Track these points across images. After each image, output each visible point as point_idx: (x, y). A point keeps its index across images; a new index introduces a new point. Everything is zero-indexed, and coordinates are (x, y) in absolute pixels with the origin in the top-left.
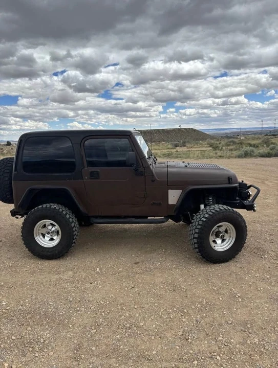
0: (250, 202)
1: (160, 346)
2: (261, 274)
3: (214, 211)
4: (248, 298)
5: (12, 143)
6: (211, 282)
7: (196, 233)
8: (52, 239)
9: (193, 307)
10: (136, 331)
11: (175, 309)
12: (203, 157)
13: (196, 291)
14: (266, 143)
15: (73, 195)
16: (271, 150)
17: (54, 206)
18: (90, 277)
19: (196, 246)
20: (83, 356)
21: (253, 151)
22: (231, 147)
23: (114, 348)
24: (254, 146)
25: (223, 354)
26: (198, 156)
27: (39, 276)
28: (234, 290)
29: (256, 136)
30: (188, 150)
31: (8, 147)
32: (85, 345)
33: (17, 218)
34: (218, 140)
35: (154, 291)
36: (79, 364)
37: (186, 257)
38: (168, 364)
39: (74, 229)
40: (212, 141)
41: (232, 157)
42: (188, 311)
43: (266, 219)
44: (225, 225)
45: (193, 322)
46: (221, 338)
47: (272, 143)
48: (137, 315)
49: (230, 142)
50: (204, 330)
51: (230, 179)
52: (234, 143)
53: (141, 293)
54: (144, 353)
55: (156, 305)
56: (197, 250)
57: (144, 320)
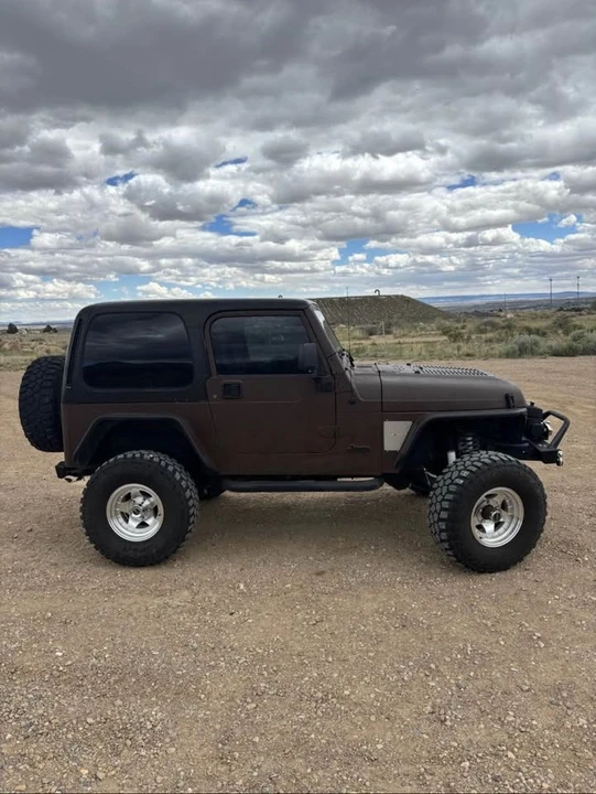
0: (549, 446)
1: (389, 733)
2: (580, 594)
3: (479, 464)
4: (558, 641)
5: (18, 328)
6: (479, 611)
7: (443, 509)
8: (143, 525)
9: (448, 659)
10: (338, 706)
11: (411, 664)
12: (432, 356)
13: (449, 628)
14: (561, 326)
15: (189, 432)
16: (575, 340)
17: (149, 455)
18: (227, 601)
19: (444, 536)
20: (237, 755)
21: (536, 343)
22: (490, 335)
23: (298, 740)
24: (538, 332)
25: (519, 749)
26: (420, 354)
27: (122, 601)
28: (527, 625)
29: (539, 312)
30: (397, 341)
31: (11, 336)
32: (238, 733)
33: (70, 480)
34: (458, 321)
35: (363, 628)
36: (230, 770)
37: (421, 561)
38: (410, 768)
39: (191, 503)
40: (448, 323)
41: (493, 356)
42: (437, 667)
43: (577, 483)
44: (502, 493)
45: (450, 688)
46: (512, 719)
47: (575, 327)
48: (336, 675)
49: (486, 324)
50: (474, 702)
51: (510, 399)
52: (494, 326)
53: (336, 633)
54: (359, 747)
55: (372, 654)
56: (446, 545)
57: (350, 684)
